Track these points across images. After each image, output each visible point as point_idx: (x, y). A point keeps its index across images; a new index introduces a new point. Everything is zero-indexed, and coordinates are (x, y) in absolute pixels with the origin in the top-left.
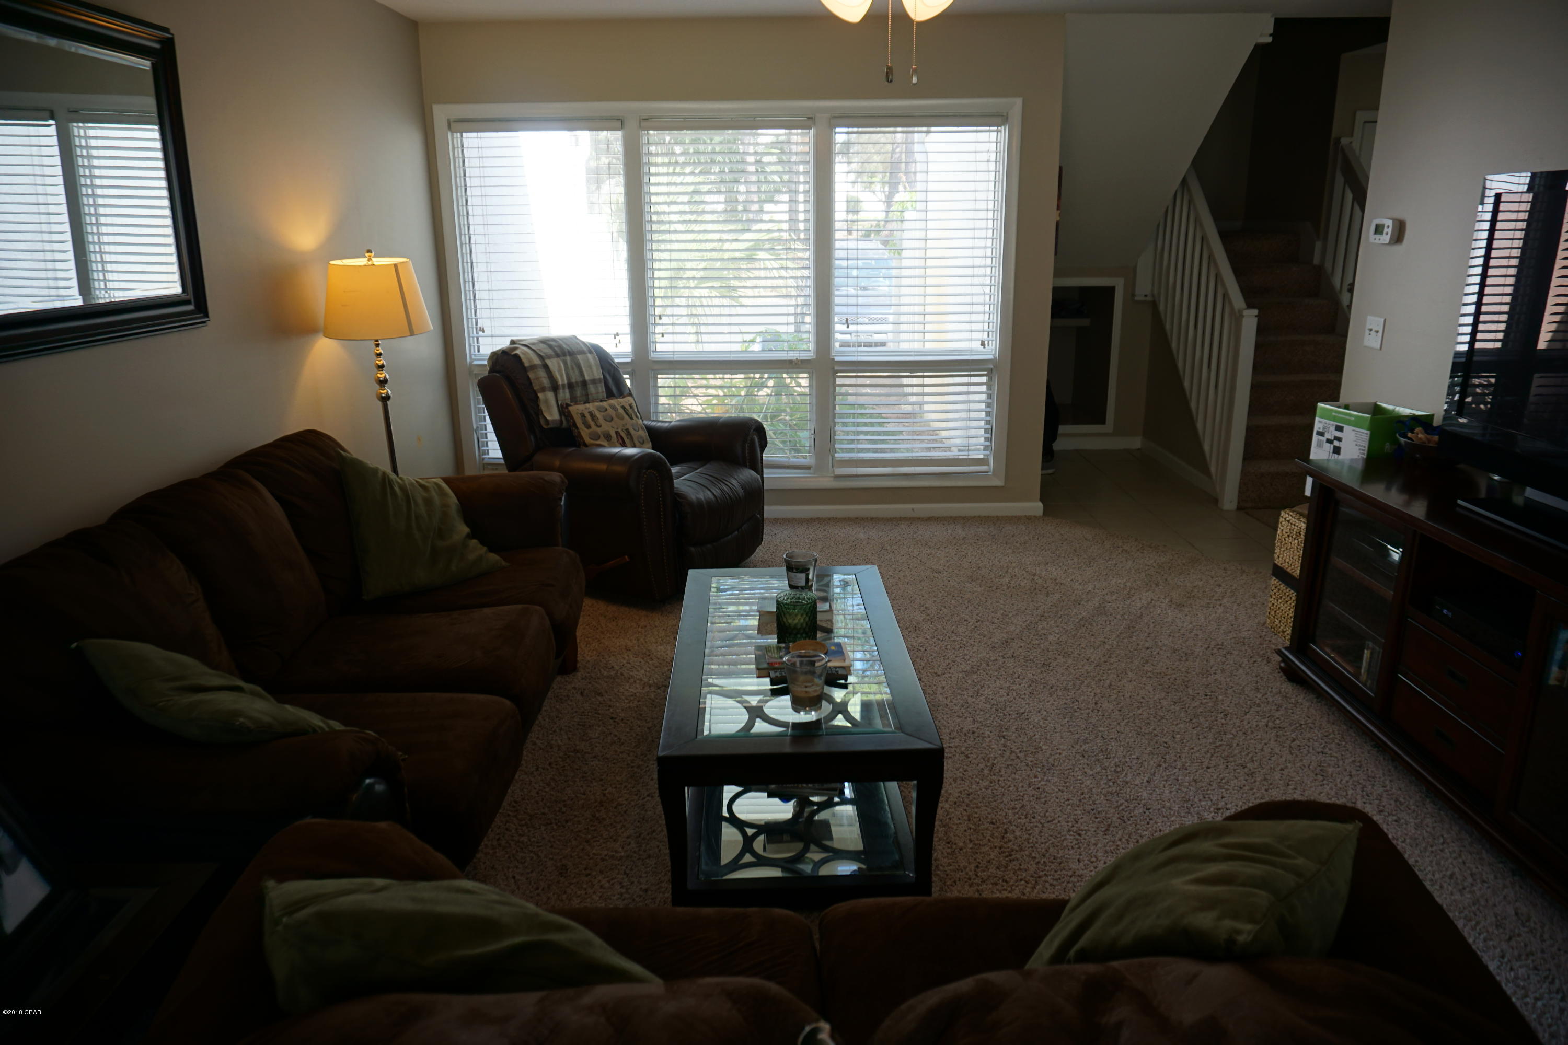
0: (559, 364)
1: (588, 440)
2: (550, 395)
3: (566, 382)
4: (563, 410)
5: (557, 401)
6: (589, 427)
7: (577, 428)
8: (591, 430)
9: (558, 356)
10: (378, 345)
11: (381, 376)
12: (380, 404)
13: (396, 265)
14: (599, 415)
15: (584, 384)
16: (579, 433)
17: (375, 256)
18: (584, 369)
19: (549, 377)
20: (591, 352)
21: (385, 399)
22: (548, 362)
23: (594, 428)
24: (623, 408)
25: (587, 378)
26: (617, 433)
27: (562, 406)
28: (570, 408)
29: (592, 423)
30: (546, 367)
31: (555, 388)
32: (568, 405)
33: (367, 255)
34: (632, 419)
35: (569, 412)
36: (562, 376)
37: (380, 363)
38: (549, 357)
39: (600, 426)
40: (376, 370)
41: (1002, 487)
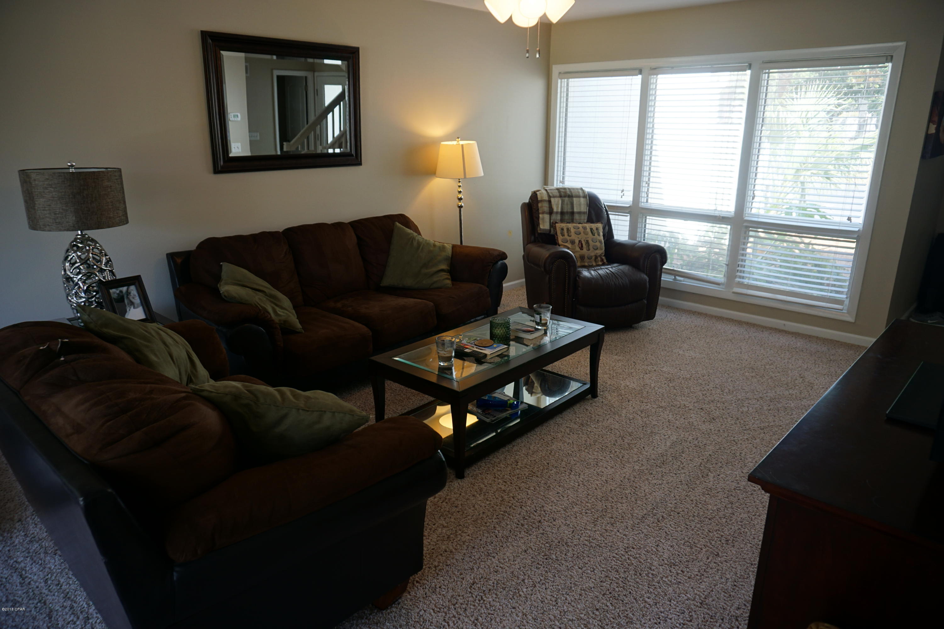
0: (558, 201)
1: (560, 242)
2: (547, 217)
3: (559, 210)
4: (553, 225)
5: (550, 220)
6: (563, 235)
7: (557, 235)
8: (563, 237)
9: (561, 196)
10: (459, 182)
11: (460, 196)
12: (458, 209)
13: (462, 145)
14: (572, 230)
15: (572, 213)
16: (558, 238)
17: (461, 140)
18: (575, 206)
19: (549, 207)
20: (585, 197)
21: (460, 207)
22: (552, 200)
23: (566, 236)
24: (591, 229)
25: (575, 210)
26: (580, 241)
27: (553, 223)
28: (557, 224)
29: (566, 234)
30: (550, 202)
31: (551, 212)
32: (556, 223)
33: (457, 139)
34: (594, 235)
35: (555, 226)
36: (558, 207)
37: (459, 190)
38: (554, 197)
39: (571, 236)
40: (458, 193)
41: (851, 323)
